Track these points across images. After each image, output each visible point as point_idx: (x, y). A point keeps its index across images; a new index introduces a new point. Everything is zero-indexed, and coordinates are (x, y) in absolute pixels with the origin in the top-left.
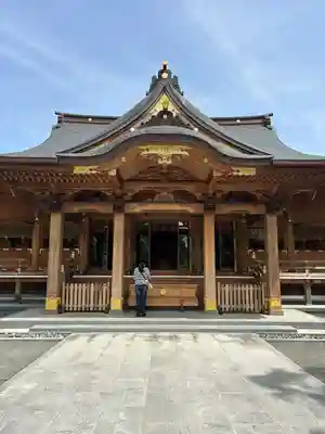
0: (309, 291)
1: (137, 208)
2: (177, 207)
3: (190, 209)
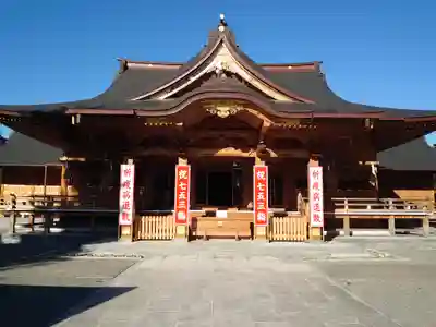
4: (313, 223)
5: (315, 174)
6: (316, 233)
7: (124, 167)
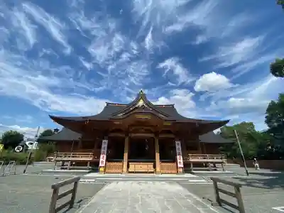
0: (192, 165)
1: (133, 135)
4: (179, 165)
5: (178, 144)
6: (181, 170)
7: (103, 141)
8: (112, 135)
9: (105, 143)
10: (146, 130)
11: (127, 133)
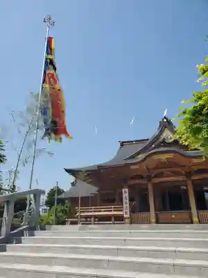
1: (157, 180)
2: (173, 178)
3: (180, 178)
8: (132, 182)
9: (126, 193)
10: (173, 172)
11: (149, 178)
